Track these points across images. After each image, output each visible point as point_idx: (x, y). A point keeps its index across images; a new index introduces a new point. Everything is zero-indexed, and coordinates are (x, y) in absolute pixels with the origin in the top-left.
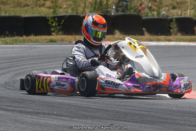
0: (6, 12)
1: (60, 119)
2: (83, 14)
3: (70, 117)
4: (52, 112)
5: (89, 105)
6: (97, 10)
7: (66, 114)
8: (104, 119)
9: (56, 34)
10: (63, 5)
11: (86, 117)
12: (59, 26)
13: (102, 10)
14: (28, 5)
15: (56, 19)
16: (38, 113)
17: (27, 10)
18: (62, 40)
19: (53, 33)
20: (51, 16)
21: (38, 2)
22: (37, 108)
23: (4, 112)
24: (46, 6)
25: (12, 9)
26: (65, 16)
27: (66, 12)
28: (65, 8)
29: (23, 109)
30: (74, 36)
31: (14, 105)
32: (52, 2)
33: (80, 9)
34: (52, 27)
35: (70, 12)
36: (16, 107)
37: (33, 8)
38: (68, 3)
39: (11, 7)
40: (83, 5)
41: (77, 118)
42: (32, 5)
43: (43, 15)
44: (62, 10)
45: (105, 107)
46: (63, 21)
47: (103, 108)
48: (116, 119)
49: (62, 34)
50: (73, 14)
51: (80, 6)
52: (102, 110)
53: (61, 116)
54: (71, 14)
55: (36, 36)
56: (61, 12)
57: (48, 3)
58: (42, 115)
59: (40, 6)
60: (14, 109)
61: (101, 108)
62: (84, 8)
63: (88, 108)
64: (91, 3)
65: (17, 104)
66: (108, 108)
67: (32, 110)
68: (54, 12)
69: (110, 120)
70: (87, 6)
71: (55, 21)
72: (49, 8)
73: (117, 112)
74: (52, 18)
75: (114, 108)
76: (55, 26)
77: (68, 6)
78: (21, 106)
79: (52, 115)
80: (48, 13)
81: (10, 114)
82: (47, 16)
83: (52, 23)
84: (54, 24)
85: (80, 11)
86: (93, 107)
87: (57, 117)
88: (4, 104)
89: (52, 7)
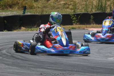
0: (46, 12)
1: (78, 74)
2: (91, 12)
3: (84, 72)
4: (73, 70)
5: (95, 65)
6: (99, 10)
7: (82, 71)
8: (104, 73)
9: (75, 24)
10: (80, 7)
11: (93, 72)
12: (77, 19)
13: (102, 10)
14: (59, 8)
15: (75, 15)
16: (65, 70)
17: (58, 11)
18: (79, 28)
19: (74, 24)
20: (72, 14)
21: (65, 6)
22: (65, 67)
23: (46, 70)
24: (69, 8)
25: (50, 10)
26: (81, 14)
27: (81, 11)
28: (81, 9)
29: (57, 68)
30: (86, 25)
31: (51, 66)
32: (73, 6)
33: (89, 9)
34: (73, 20)
35: (83, 11)
36: (52, 67)
37: (62, 9)
38: (82, 6)
39: (49, 9)
40: (91, 7)
41: (88, 73)
42: (61, 7)
43: (68, 13)
44: (79, 10)
45: (105, 66)
46: (79, 17)
47: (103, 67)
48: (111, 73)
49: (79, 24)
50: (85, 13)
51: (89, 8)
52: (103, 68)
53: (79, 72)
54: (84, 13)
55: (64, 26)
56: (78, 12)
57: (71, 7)
58: (68, 72)
59: (66, 8)
60: (52, 68)
61: (102, 67)
62: (92, 9)
63: (95, 67)
64: (96, 6)
65: (53, 65)
66: (106, 67)
67: (62, 69)
68: (74, 12)
69: (108, 74)
70: (93, 7)
71: (75, 16)
72: (72, 9)
73: (112, 69)
74: (73, 15)
75: (109, 67)
76: (75, 20)
77: (82, 8)
78: (56, 66)
79: (74, 71)
80: (71, 12)
81: (49, 71)
82: (70, 14)
83: (73, 18)
84: (74, 19)
85: (89, 11)
86: (97, 66)
87: (76, 73)
88: (46, 65)
89: (73, 8)
